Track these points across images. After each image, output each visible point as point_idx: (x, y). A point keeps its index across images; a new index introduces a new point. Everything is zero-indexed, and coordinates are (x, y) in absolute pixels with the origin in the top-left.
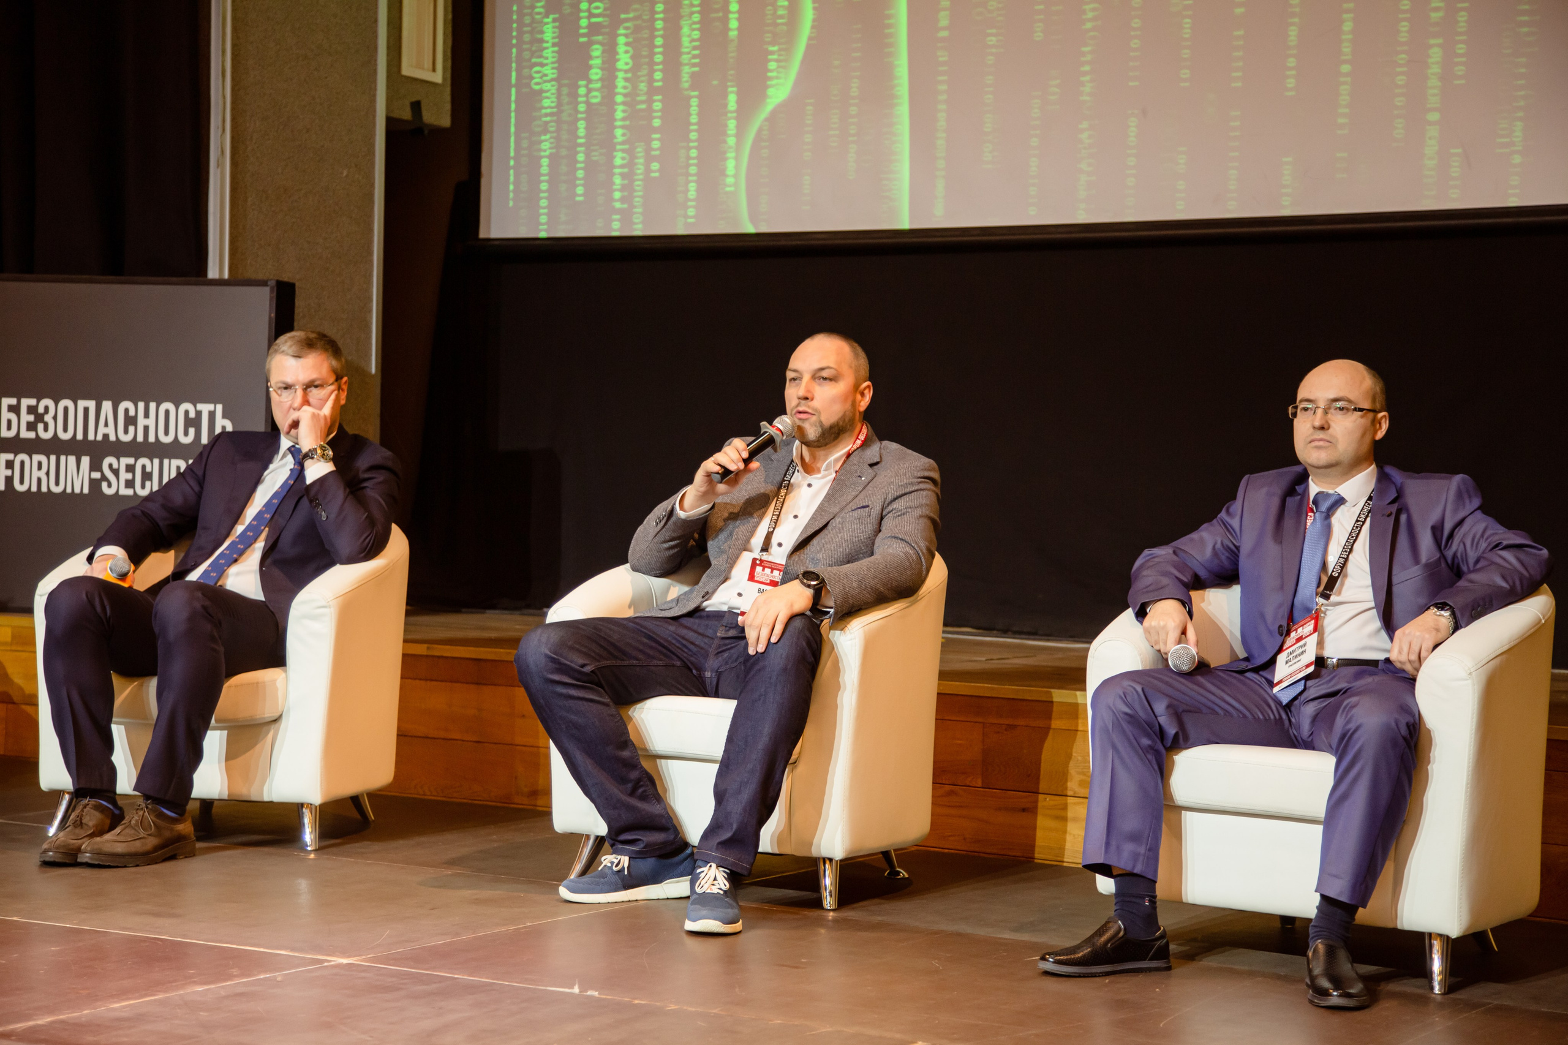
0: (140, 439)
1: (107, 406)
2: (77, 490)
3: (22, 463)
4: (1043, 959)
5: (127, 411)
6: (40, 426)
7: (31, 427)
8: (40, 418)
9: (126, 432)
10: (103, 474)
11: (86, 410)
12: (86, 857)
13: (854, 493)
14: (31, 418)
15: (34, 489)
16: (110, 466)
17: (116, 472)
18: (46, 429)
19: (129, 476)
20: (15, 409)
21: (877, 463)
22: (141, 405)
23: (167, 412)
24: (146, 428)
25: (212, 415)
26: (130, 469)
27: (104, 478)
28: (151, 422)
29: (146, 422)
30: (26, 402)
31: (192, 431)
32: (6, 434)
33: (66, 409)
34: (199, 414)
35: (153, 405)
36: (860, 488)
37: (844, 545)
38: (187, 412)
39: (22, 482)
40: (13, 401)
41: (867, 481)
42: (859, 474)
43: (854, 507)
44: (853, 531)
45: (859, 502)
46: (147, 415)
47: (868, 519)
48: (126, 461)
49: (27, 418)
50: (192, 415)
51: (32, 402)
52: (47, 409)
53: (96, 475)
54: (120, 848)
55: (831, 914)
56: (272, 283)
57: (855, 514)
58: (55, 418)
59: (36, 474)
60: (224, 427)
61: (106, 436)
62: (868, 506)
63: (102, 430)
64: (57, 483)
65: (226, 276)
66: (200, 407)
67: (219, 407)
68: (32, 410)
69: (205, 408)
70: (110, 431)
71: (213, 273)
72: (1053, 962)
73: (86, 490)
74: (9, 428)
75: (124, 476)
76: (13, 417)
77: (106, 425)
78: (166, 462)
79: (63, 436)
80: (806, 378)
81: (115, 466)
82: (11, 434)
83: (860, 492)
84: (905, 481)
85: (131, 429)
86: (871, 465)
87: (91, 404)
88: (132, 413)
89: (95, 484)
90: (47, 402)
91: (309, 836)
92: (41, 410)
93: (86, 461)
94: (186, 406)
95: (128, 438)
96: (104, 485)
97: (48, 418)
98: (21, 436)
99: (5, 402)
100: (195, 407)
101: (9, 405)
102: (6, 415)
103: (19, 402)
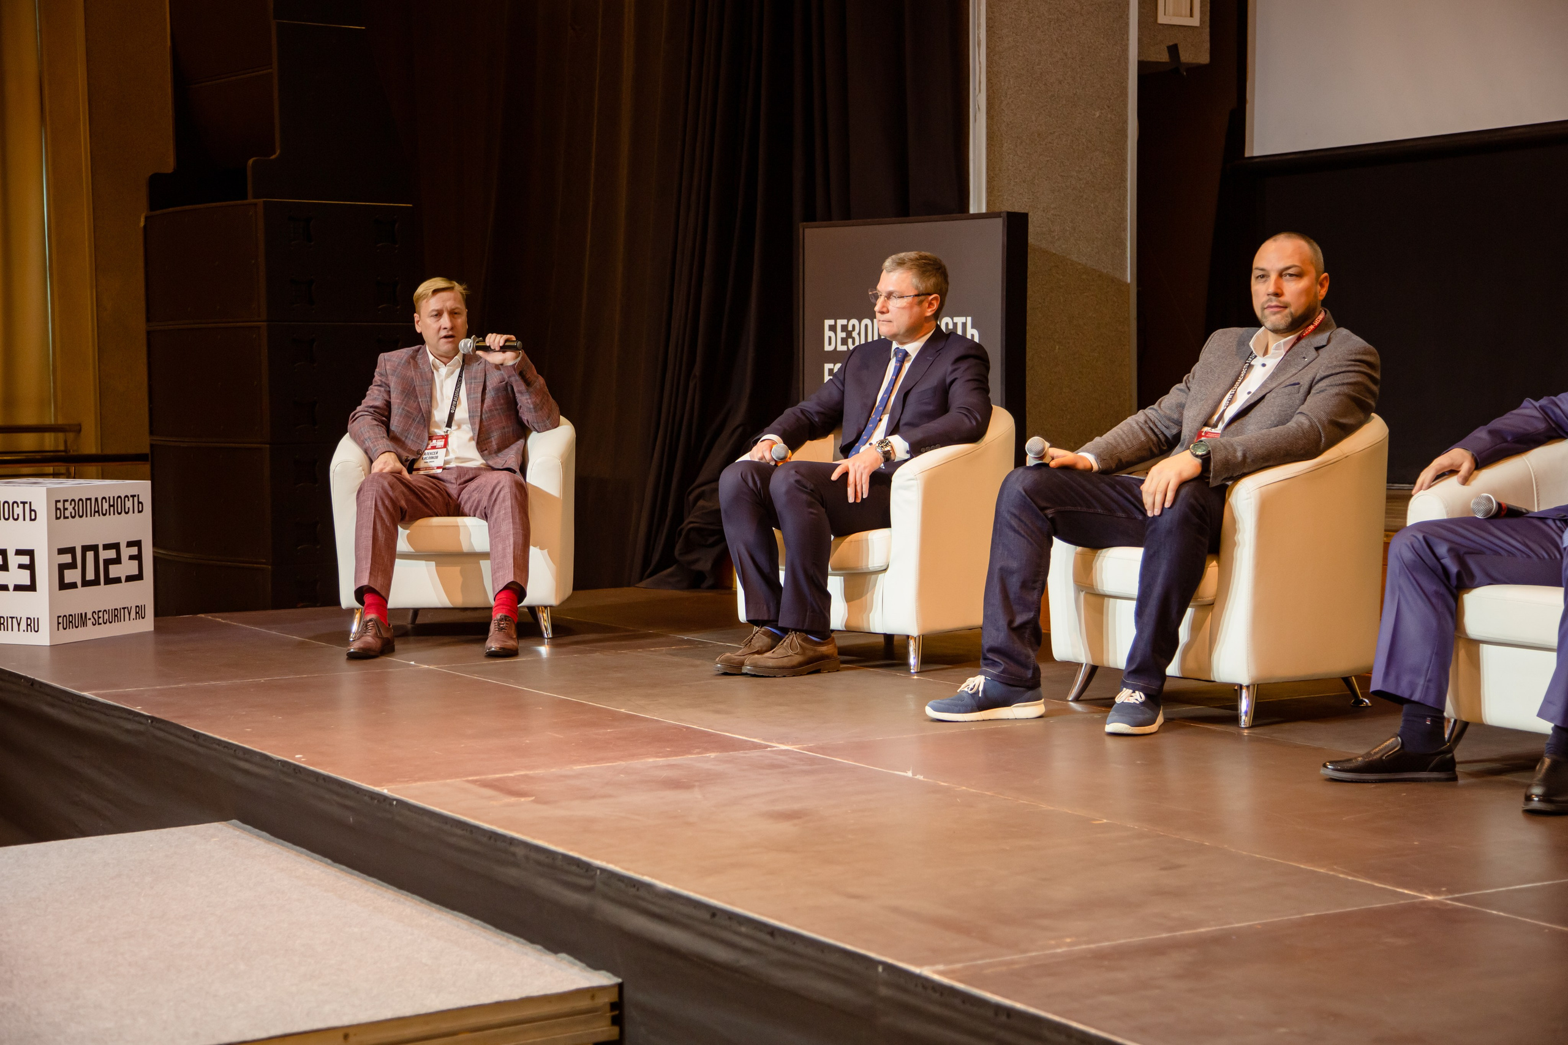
4: (1325, 766)
6: (850, 341)
7: (844, 342)
8: (849, 334)
12: (746, 669)
13: (1294, 372)
14: (844, 335)
20: (833, 328)
21: (1323, 346)
25: (964, 325)
30: (841, 322)
32: (827, 348)
33: (866, 326)
34: (955, 325)
36: (1300, 368)
37: (1273, 418)
38: (947, 324)
40: (832, 322)
41: (1308, 362)
42: (1304, 355)
43: (1288, 384)
44: (1282, 406)
45: (1293, 380)
47: (1297, 396)
49: (841, 335)
51: (844, 322)
52: (854, 326)
54: (771, 663)
55: (1246, 731)
56: (1005, 215)
57: (1286, 390)
58: (859, 334)
60: (973, 336)
62: (1298, 384)
65: (984, 210)
66: (956, 319)
67: (969, 319)
68: (844, 328)
69: (960, 320)
71: (972, 211)
72: (1333, 770)
74: (830, 344)
76: (832, 334)
80: (1273, 277)
82: (831, 348)
83: (1300, 370)
84: (1335, 363)
86: (1317, 349)
90: (854, 321)
91: (913, 660)
92: (850, 328)
97: (855, 334)
98: (838, 349)
99: (828, 323)
100: (953, 320)
101: (830, 326)
102: (828, 333)
103: (836, 323)
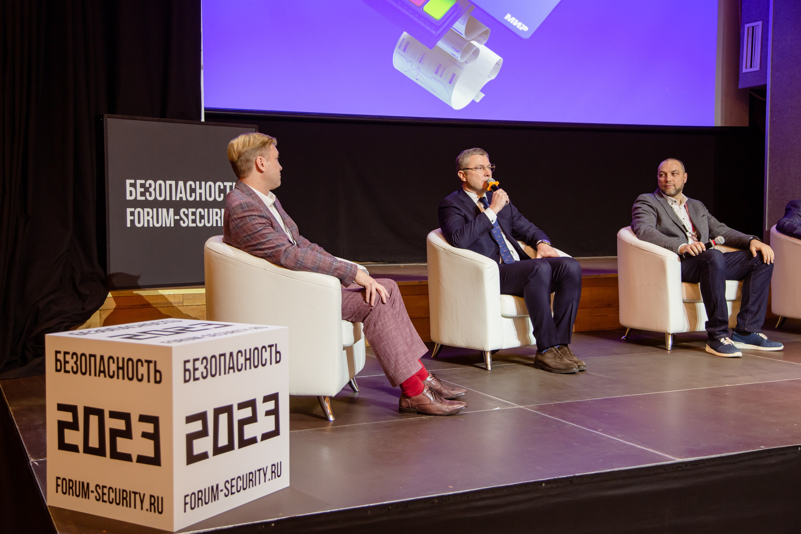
0: (198, 199)
1: (181, 183)
2: (168, 225)
3: (139, 213)
5: (191, 186)
6: (148, 194)
7: (143, 194)
8: (147, 190)
9: (191, 196)
10: (180, 217)
11: (171, 185)
14: (142, 190)
15: (146, 225)
16: (184, 212)
17: (187, 216)
18: (150, 195)
19: (194, 217)
20: (133, 185)
22: (198, 183)
23: (210, 186)
24: (201, 194)
26: (194, 214)
27: (181, 219)
28: (203, 191)
29: (200, 191)
30: (139, 182)
31: (222, 195)
32: (129, 198)
33: (160, 185)
34: (225, 187)
35: (203, 183)
38: (219, 186)
39: (139, 222)
40: (133, 181)
43: (701, 216)
46: (200, 188)
48: (191, 210)
49: (140, 190)
50: (222, 187)
51: (143, 182)
52: (150, 185)
53: (177, 217)
58: (155, 190)
59: (146, 218)
61: (181, 198)
63: (179, 195)
64: (158, 222)
66: (225, 184)
68: (142, 186)
69: (228, 184)
70: (183, 195)
73: (172, 225)
74: (131, 195)
75: (191, 217)
76: (133, 189)
77: (181, 193)
78: (211, 210)
79: (159, 199)
80: (669, 174)
81: (186, 213)
82: (133, 198)
85: (193, 194)
87: (173, 183)
88: (193, 187)
89: (177, 222)
90: (151, 182)
92: (147, 185)
93: (171, 211)
94: (219, 183)
95: (192, 199)
96: (181, 222)
97: (151, 190)
98: (138, 199)
99: (128, 182)
100: (223, 184)
101: (130, 183)
102: (128, 188)
103: (135, 182)
